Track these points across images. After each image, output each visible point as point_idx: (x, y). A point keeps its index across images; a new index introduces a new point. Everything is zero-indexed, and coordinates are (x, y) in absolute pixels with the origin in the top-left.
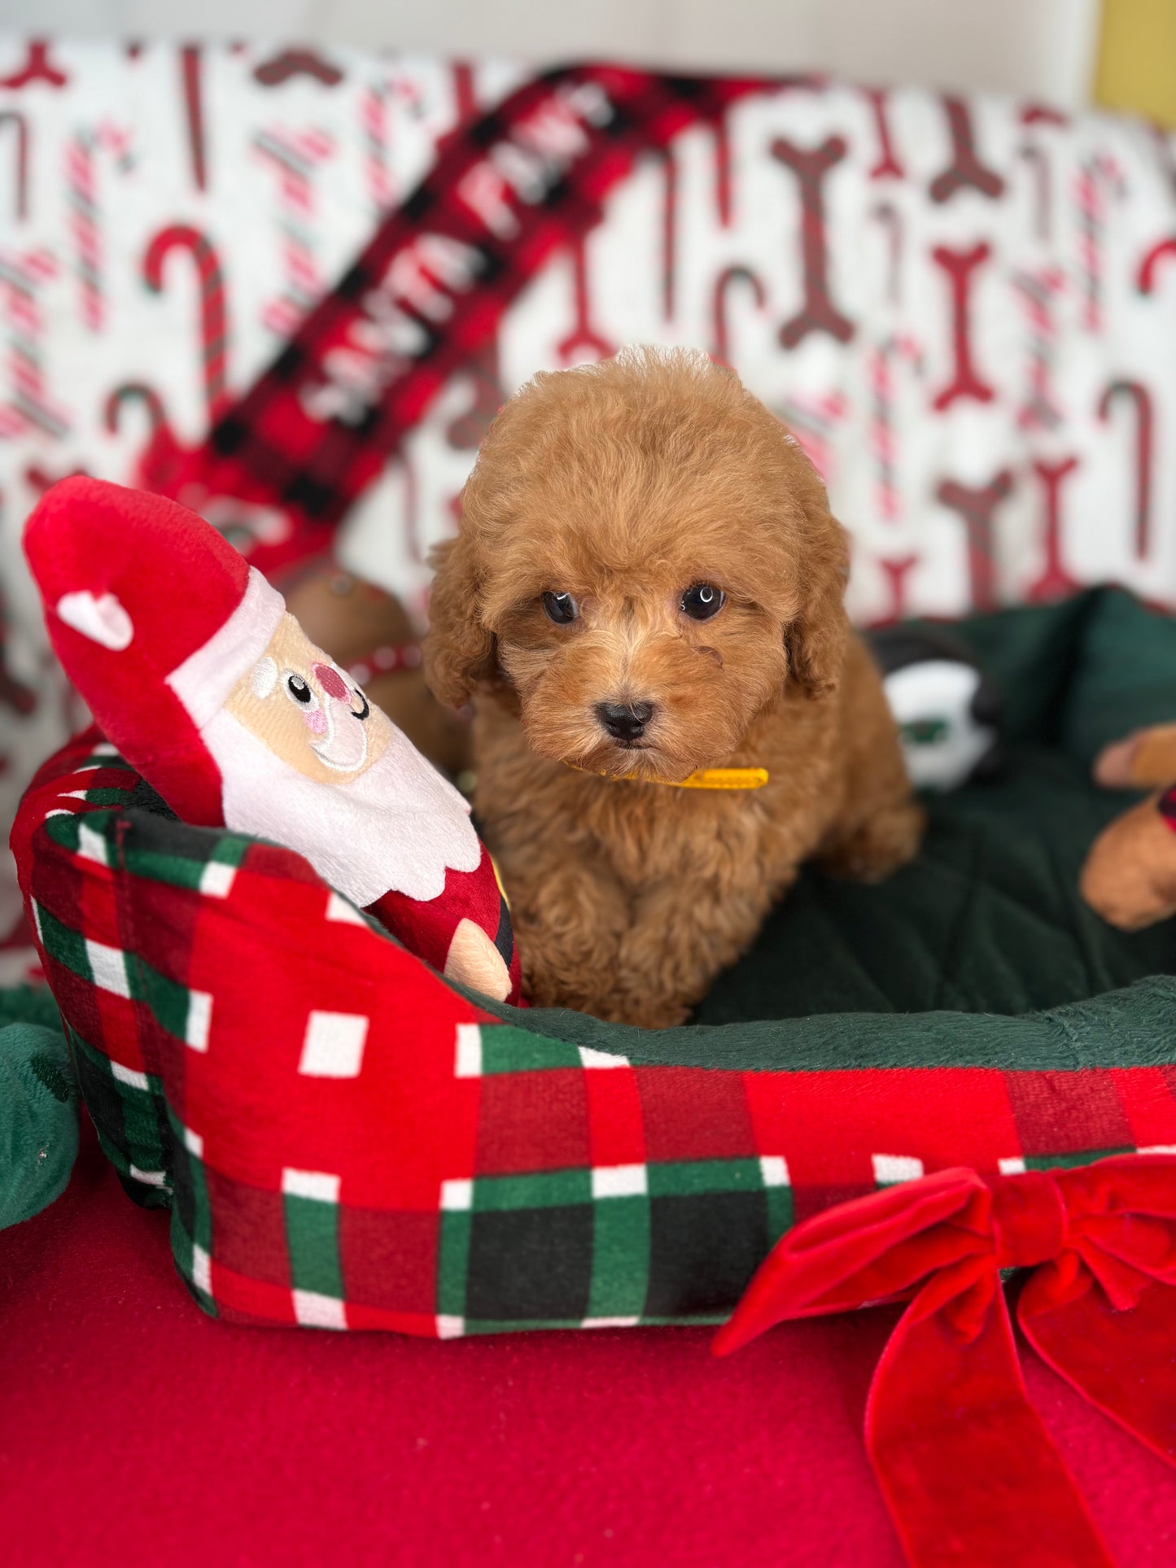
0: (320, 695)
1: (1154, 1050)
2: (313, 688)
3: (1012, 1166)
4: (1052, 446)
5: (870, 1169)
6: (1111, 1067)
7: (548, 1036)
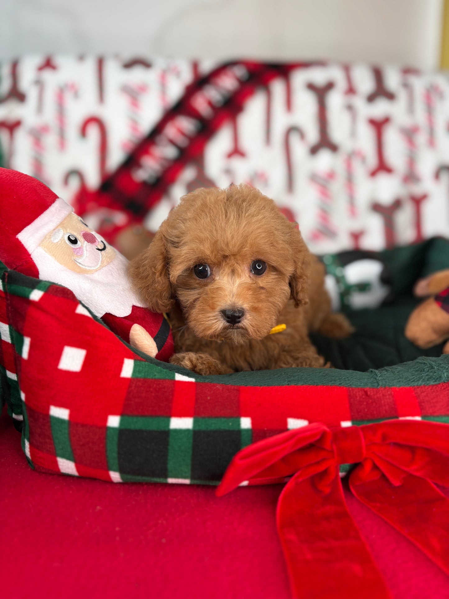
0: (82, 243)
1: (411, 381)
2: (79, 239)
3: (346, 424)
4: (417, 190)
5: (286, 424)
6: (393, 387)
7: (163, 368)
